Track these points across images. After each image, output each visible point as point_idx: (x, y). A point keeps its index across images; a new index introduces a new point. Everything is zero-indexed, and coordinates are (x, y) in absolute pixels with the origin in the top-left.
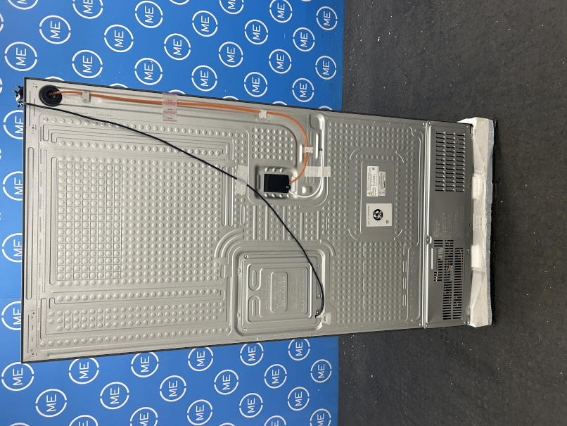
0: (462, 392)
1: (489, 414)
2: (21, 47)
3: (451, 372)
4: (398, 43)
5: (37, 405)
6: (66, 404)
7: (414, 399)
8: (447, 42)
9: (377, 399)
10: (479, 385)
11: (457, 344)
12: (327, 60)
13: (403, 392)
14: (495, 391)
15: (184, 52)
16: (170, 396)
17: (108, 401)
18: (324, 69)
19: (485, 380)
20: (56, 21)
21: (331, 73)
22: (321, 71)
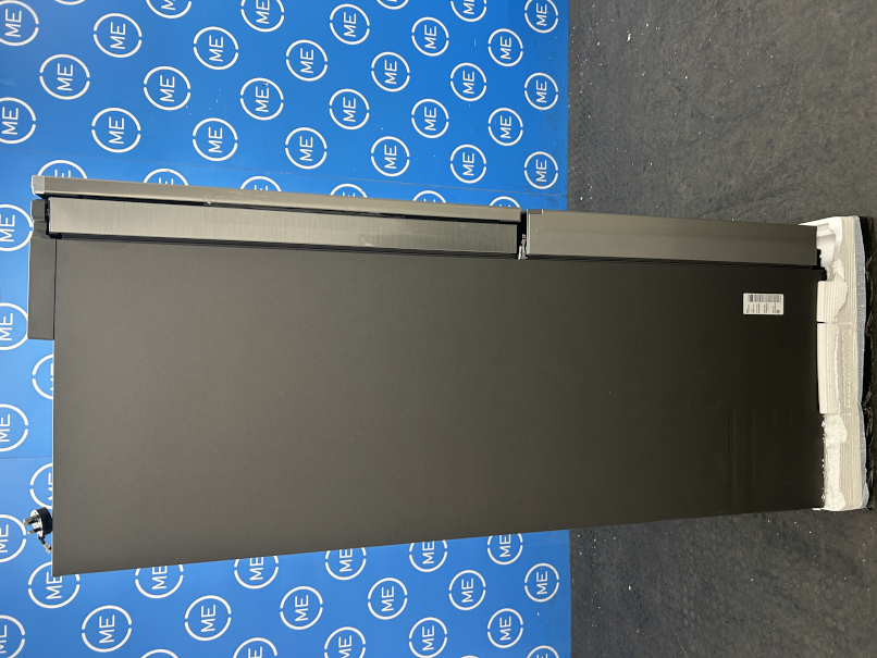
0: (797, 606)
1: (847, 641)
2: (66, 63)
3: (774, 573)
4: (662, 39)
5: (83, 631)
6: (130, 630)
7: (707, 624)
8: (750, 24)
9: (640, 628)
10: (828, 592)
11: (784, 524)
12: (542, 79)
13: (686, 612)
14: (859, 600)
15: (317, 69)
16: (298, 619)
17: (197, 628)
18: (538, 93)
19: (839, 583)
20: (119, 22)
21: (549, 99)
22: (534, 97)
